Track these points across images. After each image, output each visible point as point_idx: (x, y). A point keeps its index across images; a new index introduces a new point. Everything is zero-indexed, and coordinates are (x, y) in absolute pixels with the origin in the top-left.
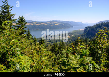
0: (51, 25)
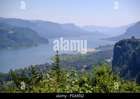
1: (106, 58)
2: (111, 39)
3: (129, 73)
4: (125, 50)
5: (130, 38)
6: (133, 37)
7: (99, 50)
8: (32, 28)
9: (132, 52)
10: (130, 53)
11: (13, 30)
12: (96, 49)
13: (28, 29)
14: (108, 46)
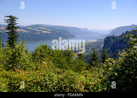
0: (37, 33)
1: (101, 45)
2: (103, 36)
3: (111, 52)
4: (109, 41)
5: (112, 35)
6: (113, 35)
7: (98, 41)
8: (68, 30)
9: (113, 42)
10: (112, 42)
11: (59, 31)
12: (97, 40)
13: (66, 31)
14: (102, 39)
